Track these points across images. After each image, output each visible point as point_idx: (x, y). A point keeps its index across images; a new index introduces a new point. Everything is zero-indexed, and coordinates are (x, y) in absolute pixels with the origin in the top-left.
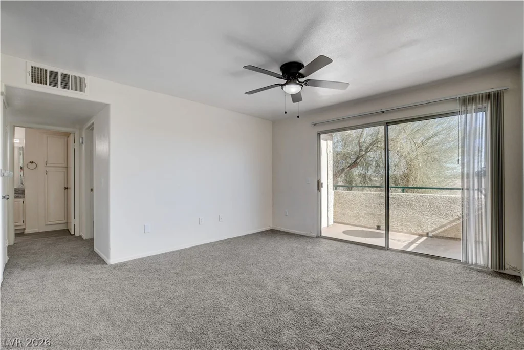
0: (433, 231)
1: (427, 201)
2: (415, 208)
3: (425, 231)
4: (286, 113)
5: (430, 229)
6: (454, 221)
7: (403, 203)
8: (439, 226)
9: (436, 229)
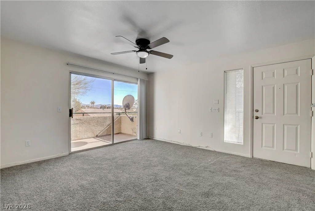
0: (99, 134)
1: (96, 119)
2: (91, 124)
3: (96, 135)
4: (146, 69)
5: (97, 133)
6: (106, 127)
7: (85, 122)
8: (101, 131)
9: (100, 133)
